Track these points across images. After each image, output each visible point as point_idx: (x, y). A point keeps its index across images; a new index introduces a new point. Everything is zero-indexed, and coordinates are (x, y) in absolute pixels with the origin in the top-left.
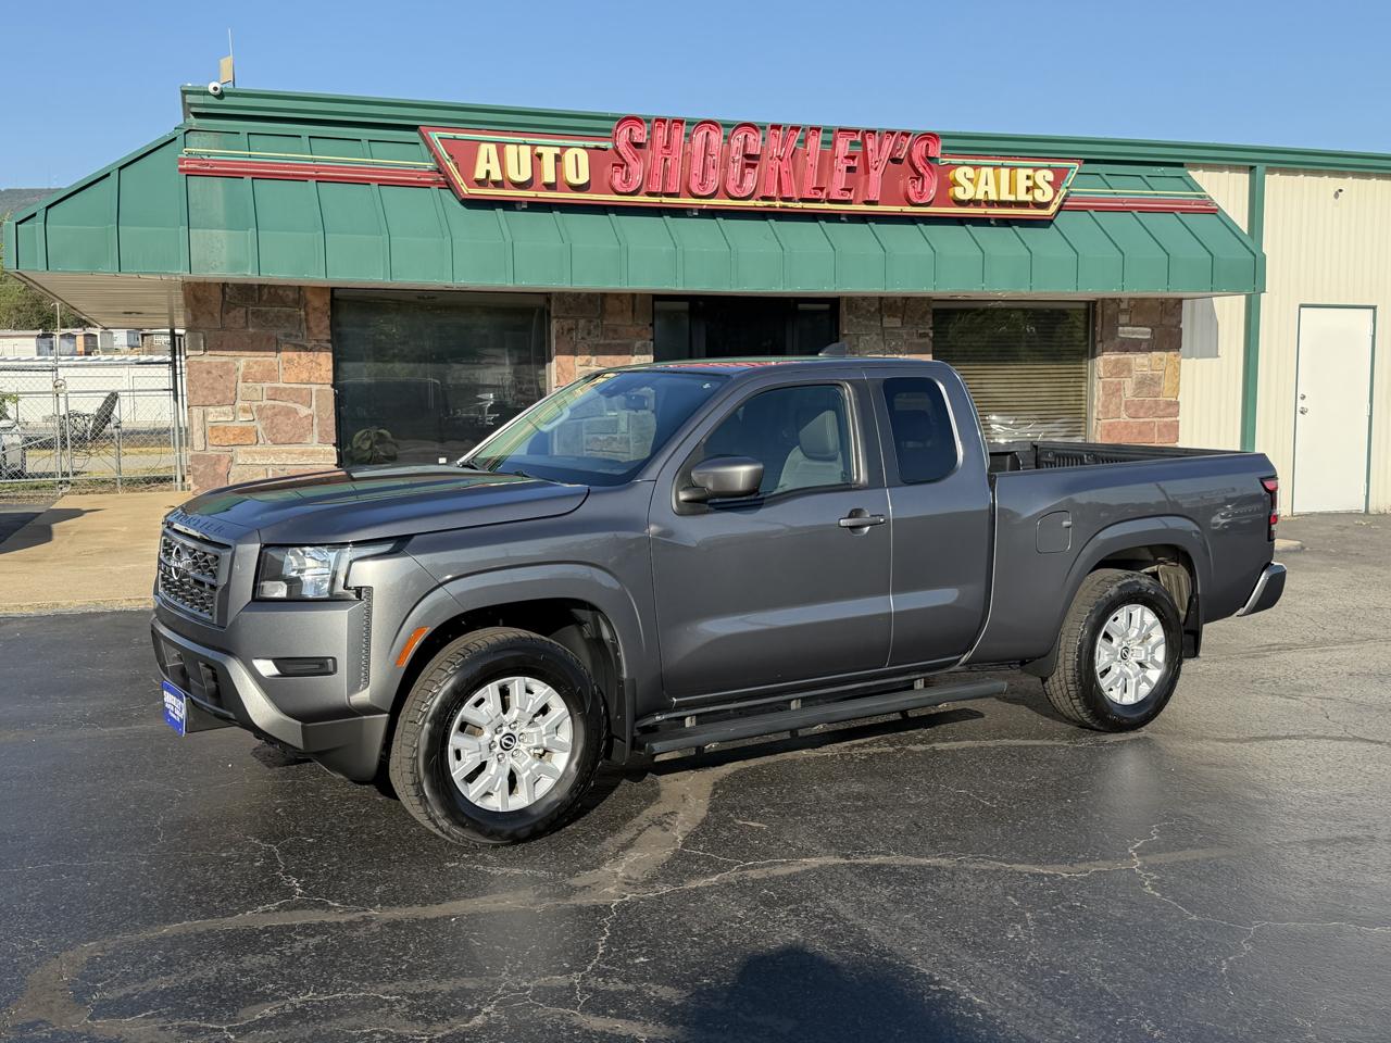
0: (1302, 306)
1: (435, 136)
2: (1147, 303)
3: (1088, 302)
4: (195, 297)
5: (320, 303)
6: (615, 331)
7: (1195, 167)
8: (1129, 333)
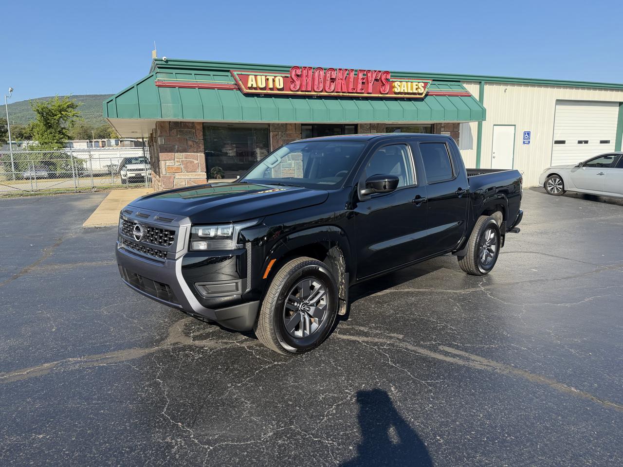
0: (494, 125)
1: (235, 73)
2: (449, 125)
3: (432, 124)
4: (161, 126)
5: (200, 127)
6: (290, 135)
7: (464, 82)
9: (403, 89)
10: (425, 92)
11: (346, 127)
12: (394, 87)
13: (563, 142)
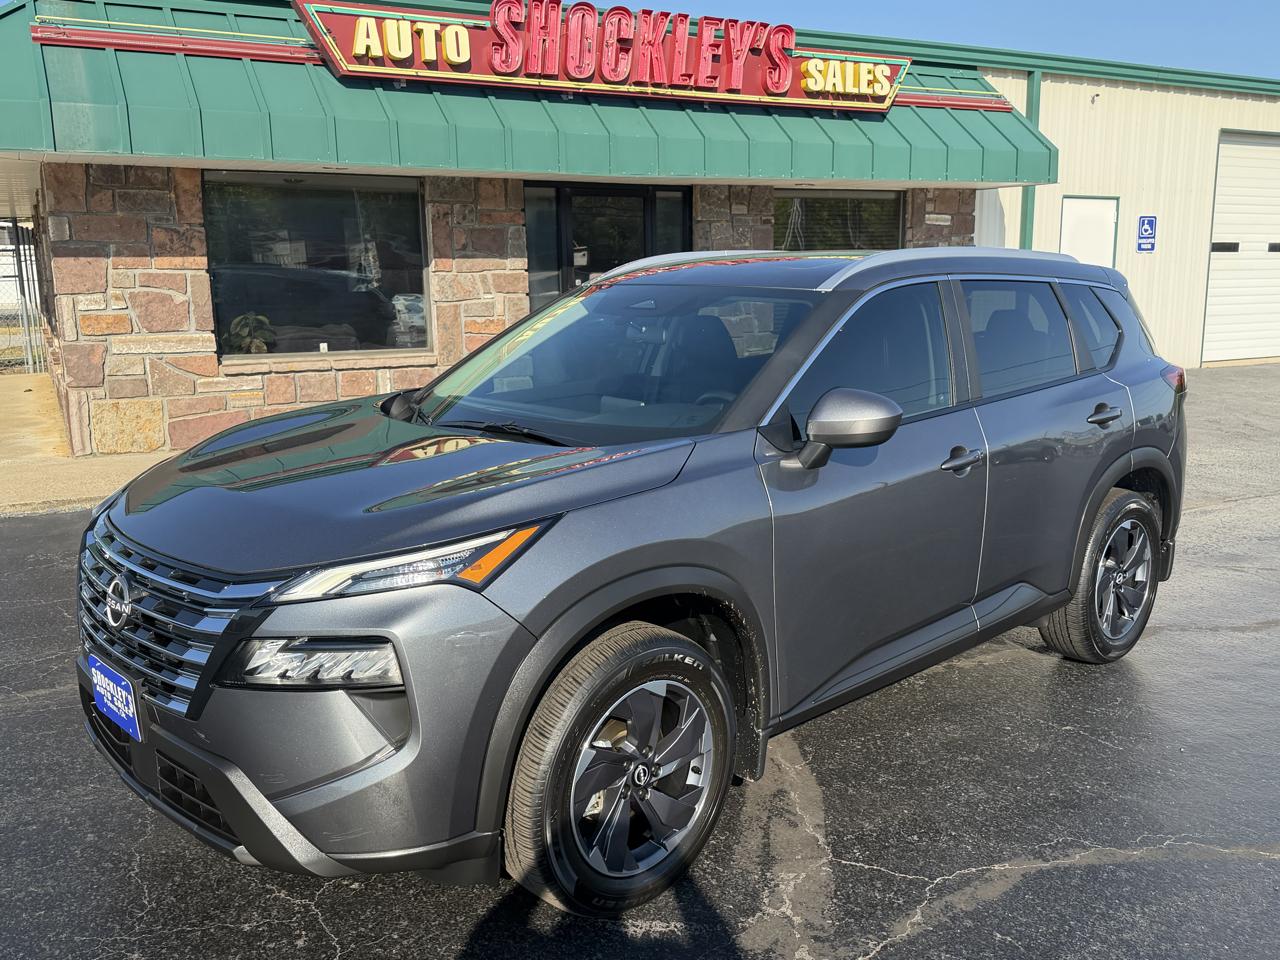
0: (1066, 197)
1: (311, 7)
2: (948, 193)
3: (898, 192)
4: (56, 178)
5: (190, 185)
6: (488, 216)
7: (986, 70)
8: (933, 220)
9: (831, 80)
10: (892, 95)
11: (660, 194)
12: (805, 75)
13: (1232, 247)
